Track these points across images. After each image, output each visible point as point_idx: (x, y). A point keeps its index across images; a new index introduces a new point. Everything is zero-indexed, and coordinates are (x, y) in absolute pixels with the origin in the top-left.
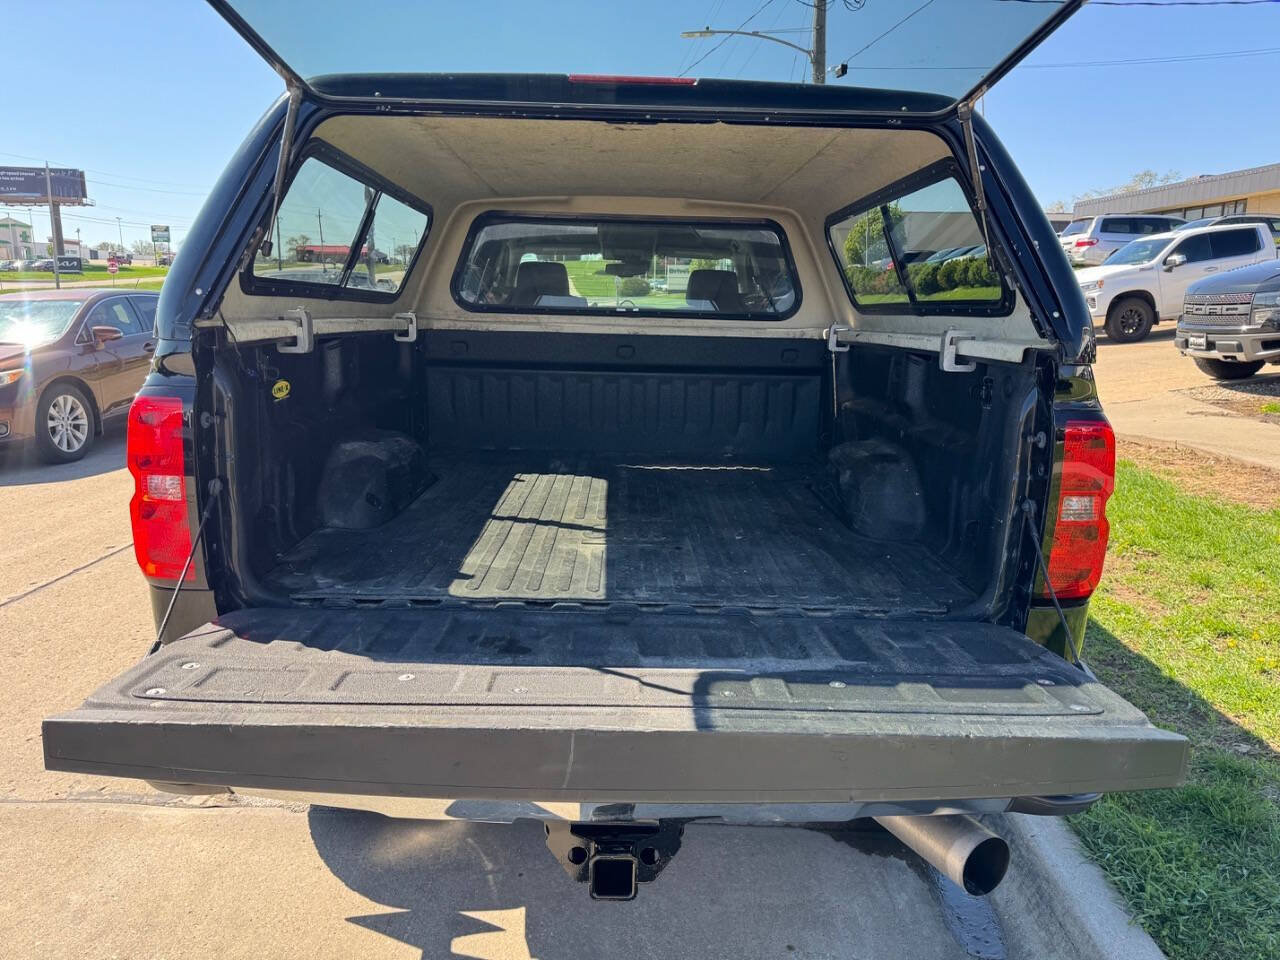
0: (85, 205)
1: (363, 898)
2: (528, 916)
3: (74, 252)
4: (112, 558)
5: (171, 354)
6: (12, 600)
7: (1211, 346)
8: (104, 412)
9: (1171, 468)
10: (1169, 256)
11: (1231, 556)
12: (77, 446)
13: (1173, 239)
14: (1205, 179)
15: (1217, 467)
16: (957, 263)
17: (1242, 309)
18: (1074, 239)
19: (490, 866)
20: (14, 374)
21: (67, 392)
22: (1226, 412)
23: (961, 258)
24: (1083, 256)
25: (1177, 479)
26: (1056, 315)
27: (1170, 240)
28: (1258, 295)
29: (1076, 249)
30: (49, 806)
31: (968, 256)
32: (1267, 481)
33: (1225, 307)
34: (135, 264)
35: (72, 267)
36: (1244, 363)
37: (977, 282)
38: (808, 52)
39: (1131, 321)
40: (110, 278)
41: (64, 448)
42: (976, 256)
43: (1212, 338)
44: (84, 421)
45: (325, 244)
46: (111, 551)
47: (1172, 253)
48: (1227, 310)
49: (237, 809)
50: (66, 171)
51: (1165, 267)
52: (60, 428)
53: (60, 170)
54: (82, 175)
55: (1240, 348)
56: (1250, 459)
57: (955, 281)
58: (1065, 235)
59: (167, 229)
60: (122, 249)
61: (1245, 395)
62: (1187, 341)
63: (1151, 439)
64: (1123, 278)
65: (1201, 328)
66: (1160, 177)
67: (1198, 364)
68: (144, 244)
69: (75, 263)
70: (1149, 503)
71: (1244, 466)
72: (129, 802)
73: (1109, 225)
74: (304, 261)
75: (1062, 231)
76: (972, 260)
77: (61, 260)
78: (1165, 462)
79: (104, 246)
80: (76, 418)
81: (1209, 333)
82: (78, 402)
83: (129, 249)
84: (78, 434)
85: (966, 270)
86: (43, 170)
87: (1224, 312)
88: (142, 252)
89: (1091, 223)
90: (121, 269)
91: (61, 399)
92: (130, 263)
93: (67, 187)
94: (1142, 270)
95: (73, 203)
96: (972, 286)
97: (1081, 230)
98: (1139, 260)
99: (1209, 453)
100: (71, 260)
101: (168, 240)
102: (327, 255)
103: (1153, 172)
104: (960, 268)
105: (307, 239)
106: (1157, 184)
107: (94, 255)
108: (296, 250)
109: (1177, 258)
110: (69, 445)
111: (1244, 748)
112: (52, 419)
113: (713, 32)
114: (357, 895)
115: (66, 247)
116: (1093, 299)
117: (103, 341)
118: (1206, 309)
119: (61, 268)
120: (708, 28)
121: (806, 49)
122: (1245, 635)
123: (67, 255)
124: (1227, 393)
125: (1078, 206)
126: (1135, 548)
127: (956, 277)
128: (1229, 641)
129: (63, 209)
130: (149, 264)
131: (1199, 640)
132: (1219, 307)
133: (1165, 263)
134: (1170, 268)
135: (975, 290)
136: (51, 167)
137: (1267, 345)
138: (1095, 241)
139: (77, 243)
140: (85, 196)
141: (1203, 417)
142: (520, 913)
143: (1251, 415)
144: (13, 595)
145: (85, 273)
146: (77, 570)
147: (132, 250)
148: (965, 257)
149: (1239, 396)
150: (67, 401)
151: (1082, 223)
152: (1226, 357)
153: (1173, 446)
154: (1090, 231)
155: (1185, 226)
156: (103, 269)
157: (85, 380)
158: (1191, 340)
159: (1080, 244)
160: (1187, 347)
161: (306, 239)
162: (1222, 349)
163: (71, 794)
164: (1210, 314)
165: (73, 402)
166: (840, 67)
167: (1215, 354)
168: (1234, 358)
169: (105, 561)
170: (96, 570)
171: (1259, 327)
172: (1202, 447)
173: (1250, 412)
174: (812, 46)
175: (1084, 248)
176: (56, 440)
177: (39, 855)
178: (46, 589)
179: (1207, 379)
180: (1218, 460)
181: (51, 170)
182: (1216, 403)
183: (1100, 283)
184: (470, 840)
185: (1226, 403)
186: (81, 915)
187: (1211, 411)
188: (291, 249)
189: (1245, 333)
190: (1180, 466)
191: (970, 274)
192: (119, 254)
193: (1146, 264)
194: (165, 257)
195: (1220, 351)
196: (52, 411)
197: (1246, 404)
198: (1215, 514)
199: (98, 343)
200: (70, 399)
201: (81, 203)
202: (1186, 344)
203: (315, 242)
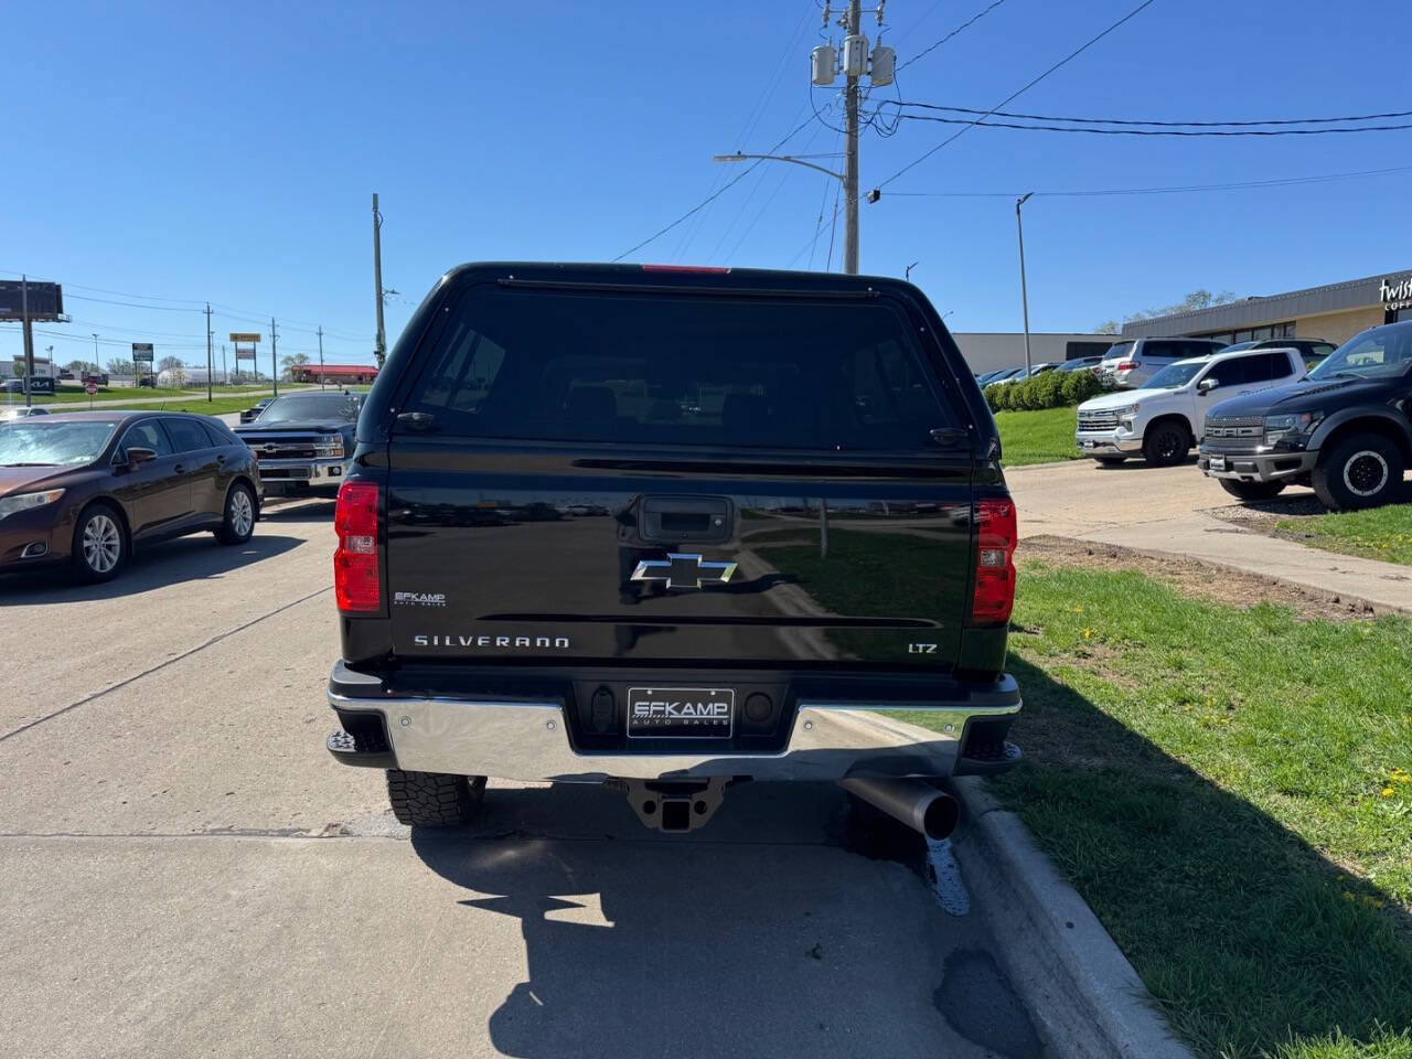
0: (60, 321)
1: (467, 890)
2: (602, 898)
3: (43, 372)
4: (177, 663)
5: (369, 453)
6: (95, 696)
7: (1229, 467)
8: (136, 533)
9: (1177, 577)
10: (1202, 380)
11: (1207, 646)
12: (109, 567)
13: (1206, 364)
14: (1252, 301)
15: (1218, 576)
16: (999, 387)
17: (1255, 431)
18: (1116, 362)
19: (569, 870)
20: (54, 494)
21: (101, 513)
22: (1240, 529)
23: (1002, 382)
24: (1126, 380)
25: (1179, 586)
26: (971, 427)
27: (1202, 365)
28: (1269, 418)
29: (1119, 372)
30: (190, 839)
31: (1010, 379)
32: (1258, 586)
33: (1240, 429)
34: (112, 384)
35: (44, 388)
36: (1259, 483)
37: (1019, 405)
38: (841, 177)
39: (1168, 445)
40: (87, 400)
41: (97, 568)
42: (1018, 380)
43: (1230, 458)
44: (116, 542)
45: (324, 364)
46: (173, 657)
47: (1205, 377)
48: (1243, 432)
49: (351, 838)
50: (41, 284)
51: (1199, 391)
52: (94, 548)
53: (35, 284)
54: (58, 289)
55: (1255, 469)
56: (1245, 568)
57: (997, 405)
58: (1106, 359)
59: (150, 347)
60: (96, 369)
61: (1263, 514)
62: (1208, 462)
63: (1164, 553)
64: (1157, 402)
65: (1220, 449)
66: (1214, 297)
67: (1223, 485)
68: (121, 363)
69: (47, 384)
70: (1147, 604)
71: (1240, 574)
72: (256, 834)
73: (1152, 349)
74: (300, 381)
75: (1105, 353)
76: (1012, 384)
77: (33, 380)
78: (1172, 573)
79: (76, 365)
80: (109, 539)
81: (1227, 454)
82: (112, 523)
83: (104, 368)
84: (111, 555)
85: (1007, 394)
86: (19, 283)
87: (1240, 434)
88: (120, 371)
89: (1131, 348)
90: (100, 390)
91: (96, 519)
92: (107, 384)
93: (42, 301)
94: (1176, 393)
95: (47, 319)
96: (1014, 410)
97: (1123, 354)
98: (1175, 384)
99: (1214, 564)
100: (42, 380)
101: (152, 360)
102: (328, 375)
103: (1208, 292)
104: (1001, 393)
105: (306, 358)
106: (1211, 305)
107: (65, 374)
108: (292, 370)
109: (1210, 382)
110: (102, 566)
111: (1178, 776)
112: (87, 538)
113: (745, 157)
114: (463, 889)
115: (36, 366)
116: (1130, 423)
117: (138, 462)
118: (1223, 431)
119: (33, 389)
120: (739, 153)
121: (839, 174)
122: (1201, 702)
123: (37, 375)
124: (1247, 512)
125: (1126, 327)
126: (1126, 641)
127: (998, 401)
128: (1188, 707)
129: (35, 325)
130: (128, 384)
131: (1161, 706)
132: (1235, 429)
133: (1199, 386)
134: (1203, 391)
135: (1017, 414)
136: (28, 279)
137: (1280, 465)
138: (1137, 364)
139: (46, 362)
140: (61, 311)
141: (1218, 534)
142: (597, 897)
143: (1263, 532)
144: (93, 692)
145: (57, 394)
146: (147, 673)
147: (107, 369)
148: (1006, 381)
149: (1258, 515)
150: (101, 521)
151: (1123, 347)
152: (1243, 477)
153: (1182, 559)
154: (1132, 354)
155: (1227, 349)
156: (80, 390)
157: (120, 501)
158: (1212, 461)
159: (1121, 368)
160: (1209, 468)
161: (303, 358)
162: (1240, 469)
163: (205, 831)
164: (1227, 436)
165: (108, 523)
166: (872, 193)
167: (1234, 475)
168: (1251, 478)
169: (171, 665)
170: (165, 672)
171: (1271, 448)
172: (1207, 559)
173: (1261, 529)
174: (844, 172)
175: (1127, 372)
176: (90, 560)
177: (193, 869)
178: (123, 688)
179: (1233, 500)
180: (1219, 570)
181: (29, 284)
182: (1235, 521)
183: (1135, 407)
184: (550, 855)
185: (1244, 521)
186: (242, 902)
187: (1227, 528)
188: (286, 370)
189: (1261, 454)
190: (1186, 575)
191: (1011, 398)
192: (93, 374)
193: (1181, 388)
194: (146, 377)
195: (1238, 471)
196: (88, 531)
197: (1262, 522)
198: (1202, 612)
199: (132, 465)
200: (105, 519)
201: (56, 320)
202: (1207, 466)
203: (314, 361)
